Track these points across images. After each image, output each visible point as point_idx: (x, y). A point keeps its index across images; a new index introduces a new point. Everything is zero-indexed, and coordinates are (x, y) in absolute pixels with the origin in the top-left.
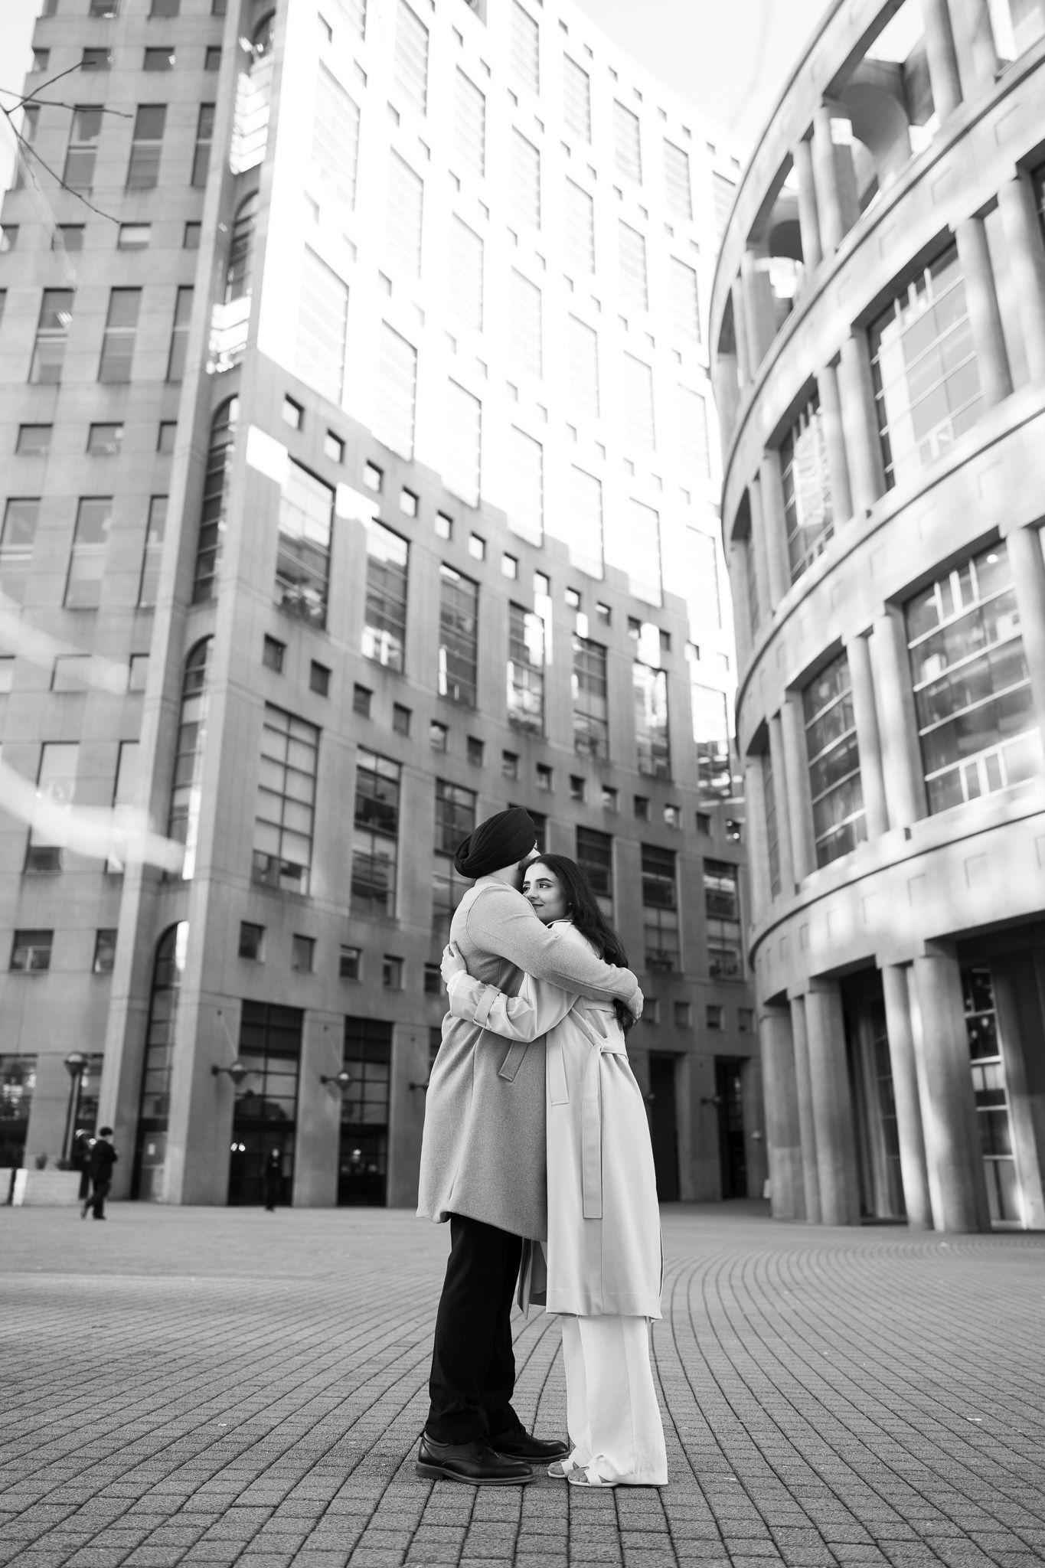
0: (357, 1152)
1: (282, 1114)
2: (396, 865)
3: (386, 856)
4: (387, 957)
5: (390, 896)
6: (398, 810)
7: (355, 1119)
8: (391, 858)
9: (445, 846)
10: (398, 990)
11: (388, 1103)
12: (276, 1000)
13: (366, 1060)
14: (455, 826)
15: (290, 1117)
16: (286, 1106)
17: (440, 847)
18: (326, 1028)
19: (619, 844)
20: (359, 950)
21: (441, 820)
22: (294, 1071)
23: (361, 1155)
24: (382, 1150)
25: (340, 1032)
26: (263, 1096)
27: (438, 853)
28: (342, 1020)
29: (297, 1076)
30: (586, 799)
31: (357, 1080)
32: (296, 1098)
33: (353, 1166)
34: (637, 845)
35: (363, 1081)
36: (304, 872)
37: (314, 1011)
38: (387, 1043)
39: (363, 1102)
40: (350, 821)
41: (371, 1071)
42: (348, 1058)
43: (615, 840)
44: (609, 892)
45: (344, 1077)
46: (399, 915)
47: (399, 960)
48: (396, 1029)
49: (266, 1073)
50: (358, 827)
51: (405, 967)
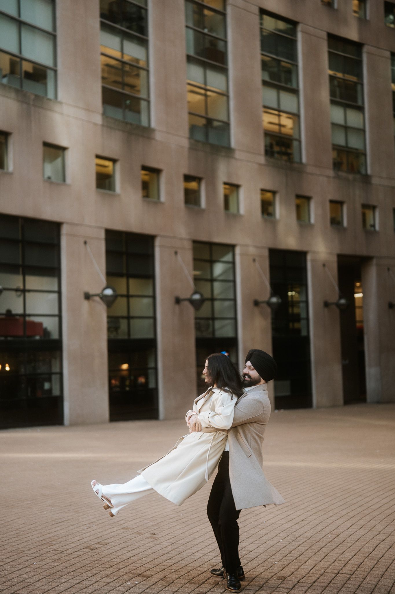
0: (125, 366)
1: (46, 333)
2: (148, 71)
3: (137, 61)
4: (144, 168)
5: (143, 104)
6: (146, 10)
7: (122, 335)
8: (142, 64)
9: (197, 53)
10: (158, 203)
11: (154, 318)
12: (29, 212)
13: (129, 276)
14: (206, 31)
15: (55, 336)
16: (50, 324)
17: (192, 53)
18: (85, 243)
19: (368, 53)
20: (114, 161)
21: (191, 25)
22: (56, 288)
23: (129, 370)
24: (152, 365)
25: (102, 247)
26: (24, 315)
27: (190, 59)
28: (103, 235)
29: (59, 292)
30: (336, 6)
31: (122, 296)
32: (60, 316)
33: (123, 379)
34: (388, 54)
35: (128, 296)
36: (50, 74)
37: (72, 224)
38: (150, 257)
39: (129, 318)
40: (95, 21)
41: (135, 287)
42: (110, 274)
43: (365, 49)
44: (360, 103)
45: (109, 292)
46: (153, 125)
47: (156, 172)
48: (158, 242)
49: (24, 291)
50: (104, 27)
51: (163, 178)
